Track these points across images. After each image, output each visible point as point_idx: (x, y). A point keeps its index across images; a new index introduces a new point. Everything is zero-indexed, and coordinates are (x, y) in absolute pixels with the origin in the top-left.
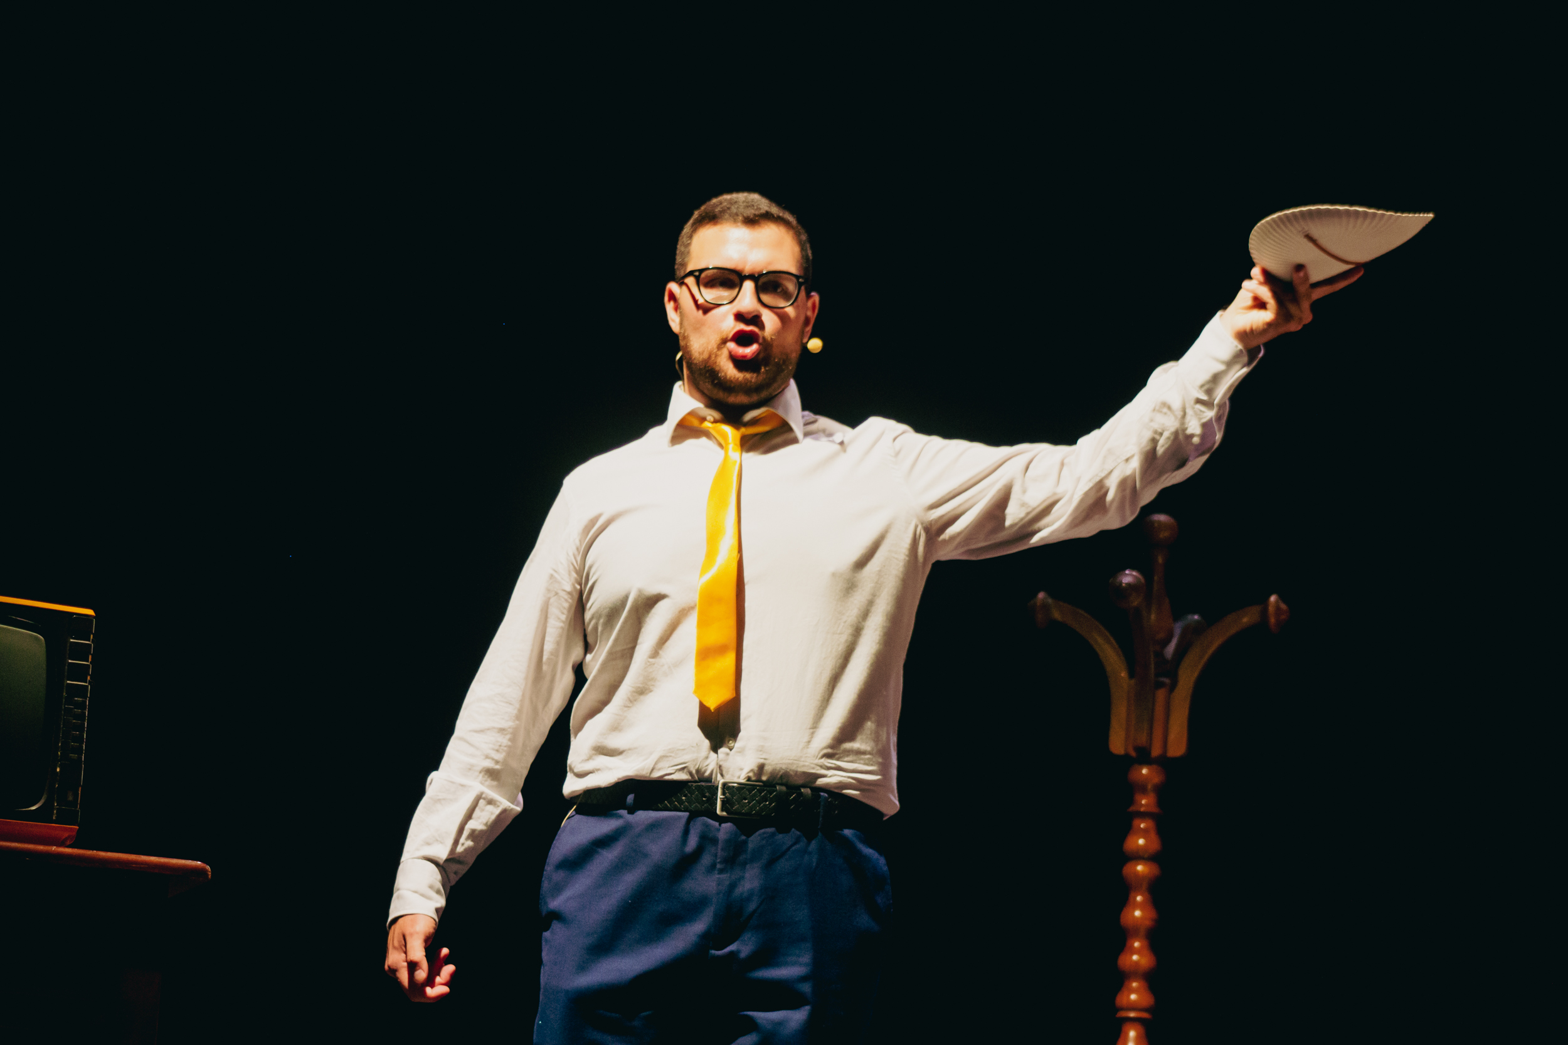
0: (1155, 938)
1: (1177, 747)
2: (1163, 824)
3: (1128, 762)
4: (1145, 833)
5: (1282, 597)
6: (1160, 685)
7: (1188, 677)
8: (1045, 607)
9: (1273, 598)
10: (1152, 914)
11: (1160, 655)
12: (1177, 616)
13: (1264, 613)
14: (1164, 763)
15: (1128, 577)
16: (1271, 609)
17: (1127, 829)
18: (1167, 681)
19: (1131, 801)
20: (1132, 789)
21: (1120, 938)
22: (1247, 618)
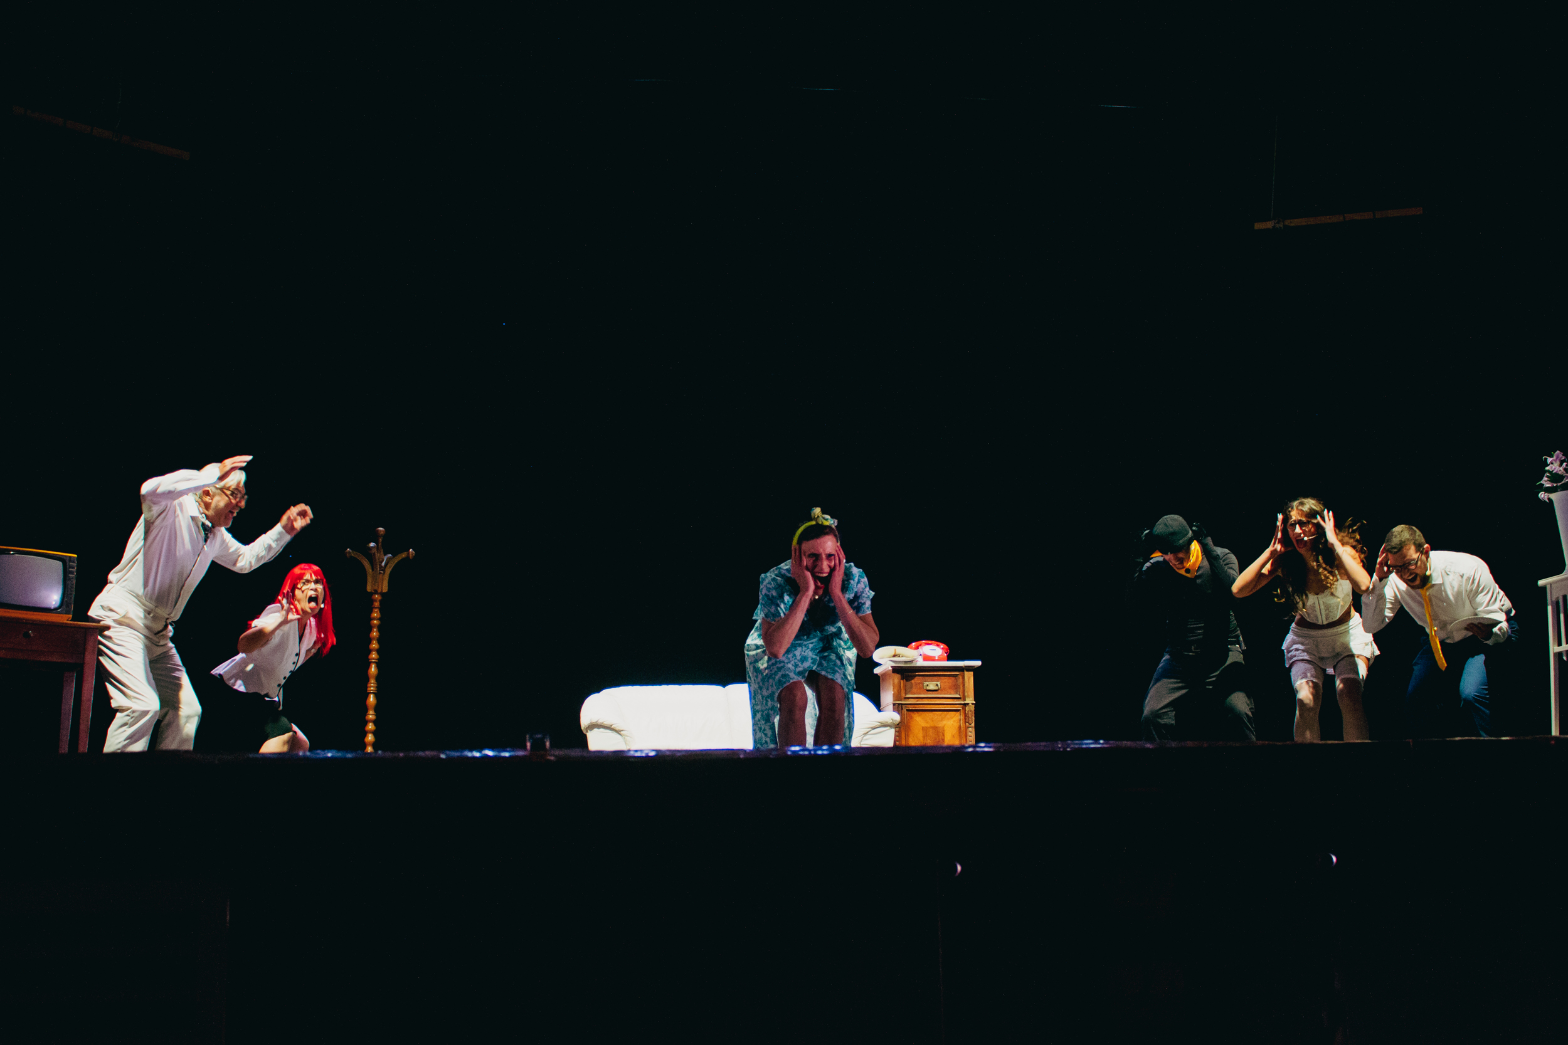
0: (379, 641)
1: (385, 589)
2: (381, 610)
3: (372, 594)
4: (377, 612)
5: (413, 550)
6: (380, 573)
7: (388, 571)
8: (349, 552)
9: (411, 550)
10: (378, 633)
11: (380, 565)
12: (385, 555)
13: (409, 554)
14: (382, 594)
15: (372, 544)
16: (410, 553)
17: (371, 611)
18: (382, 572)
19: (373, 604)
20: (372, 601)
21: (370, 641)
22: (404, 555)
